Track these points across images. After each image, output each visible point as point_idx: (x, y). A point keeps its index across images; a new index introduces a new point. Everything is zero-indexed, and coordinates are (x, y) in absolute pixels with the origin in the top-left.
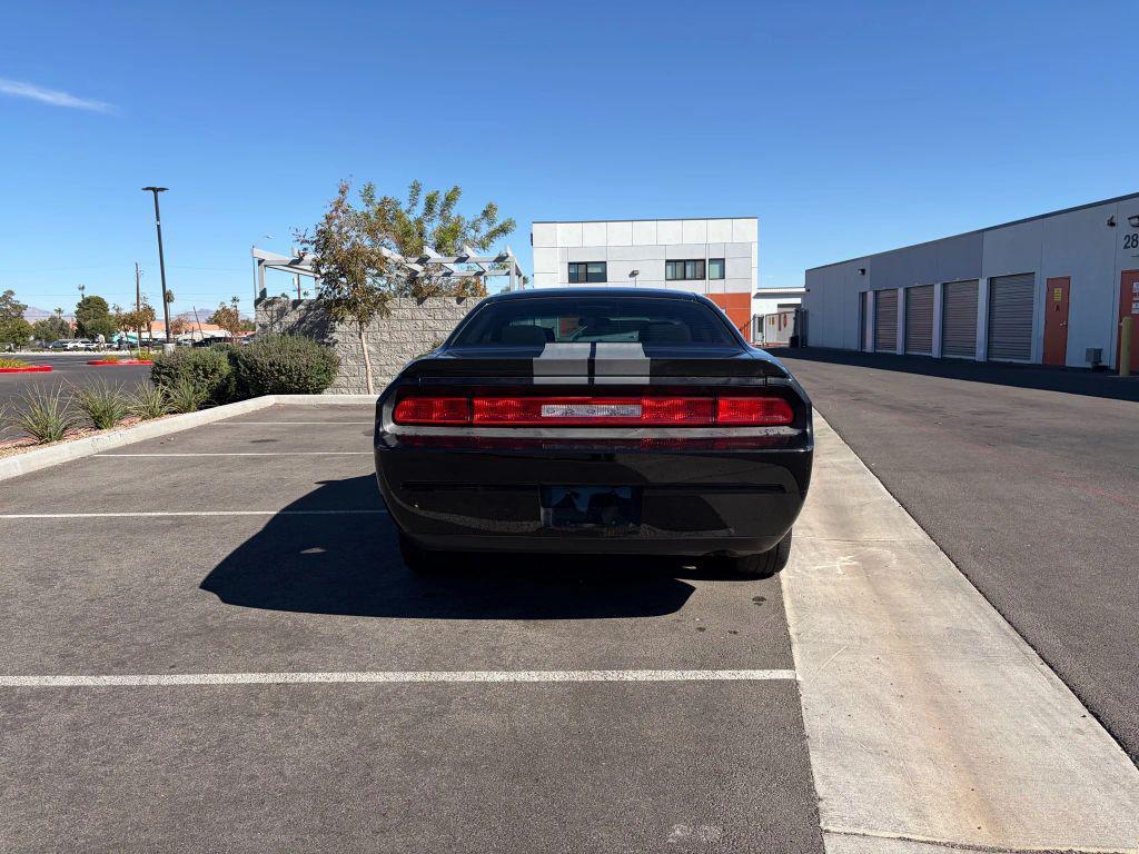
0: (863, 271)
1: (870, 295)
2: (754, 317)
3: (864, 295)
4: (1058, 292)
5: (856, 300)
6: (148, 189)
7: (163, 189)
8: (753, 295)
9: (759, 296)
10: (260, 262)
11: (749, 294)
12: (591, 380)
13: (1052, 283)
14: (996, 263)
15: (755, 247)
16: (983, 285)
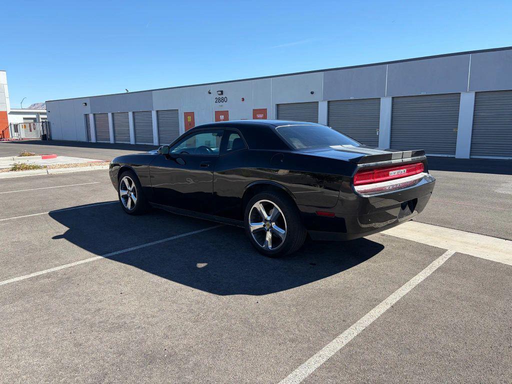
0: (86, 104)
1: (91, 117)
2: (11, 124)
3: (86, 116)
4: (189, 118)
5: (83, 117)
8: (8, 112)
9: (12, 113)
11: (6, 112)
13: (186, 114)
14: (159, 104)
15: (6, 87)
16: (154, 114)
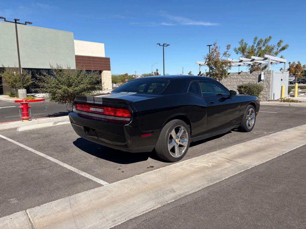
6: (208, 46)
7: (211, 45)
10: (200, 65)
12: (94, 102)
